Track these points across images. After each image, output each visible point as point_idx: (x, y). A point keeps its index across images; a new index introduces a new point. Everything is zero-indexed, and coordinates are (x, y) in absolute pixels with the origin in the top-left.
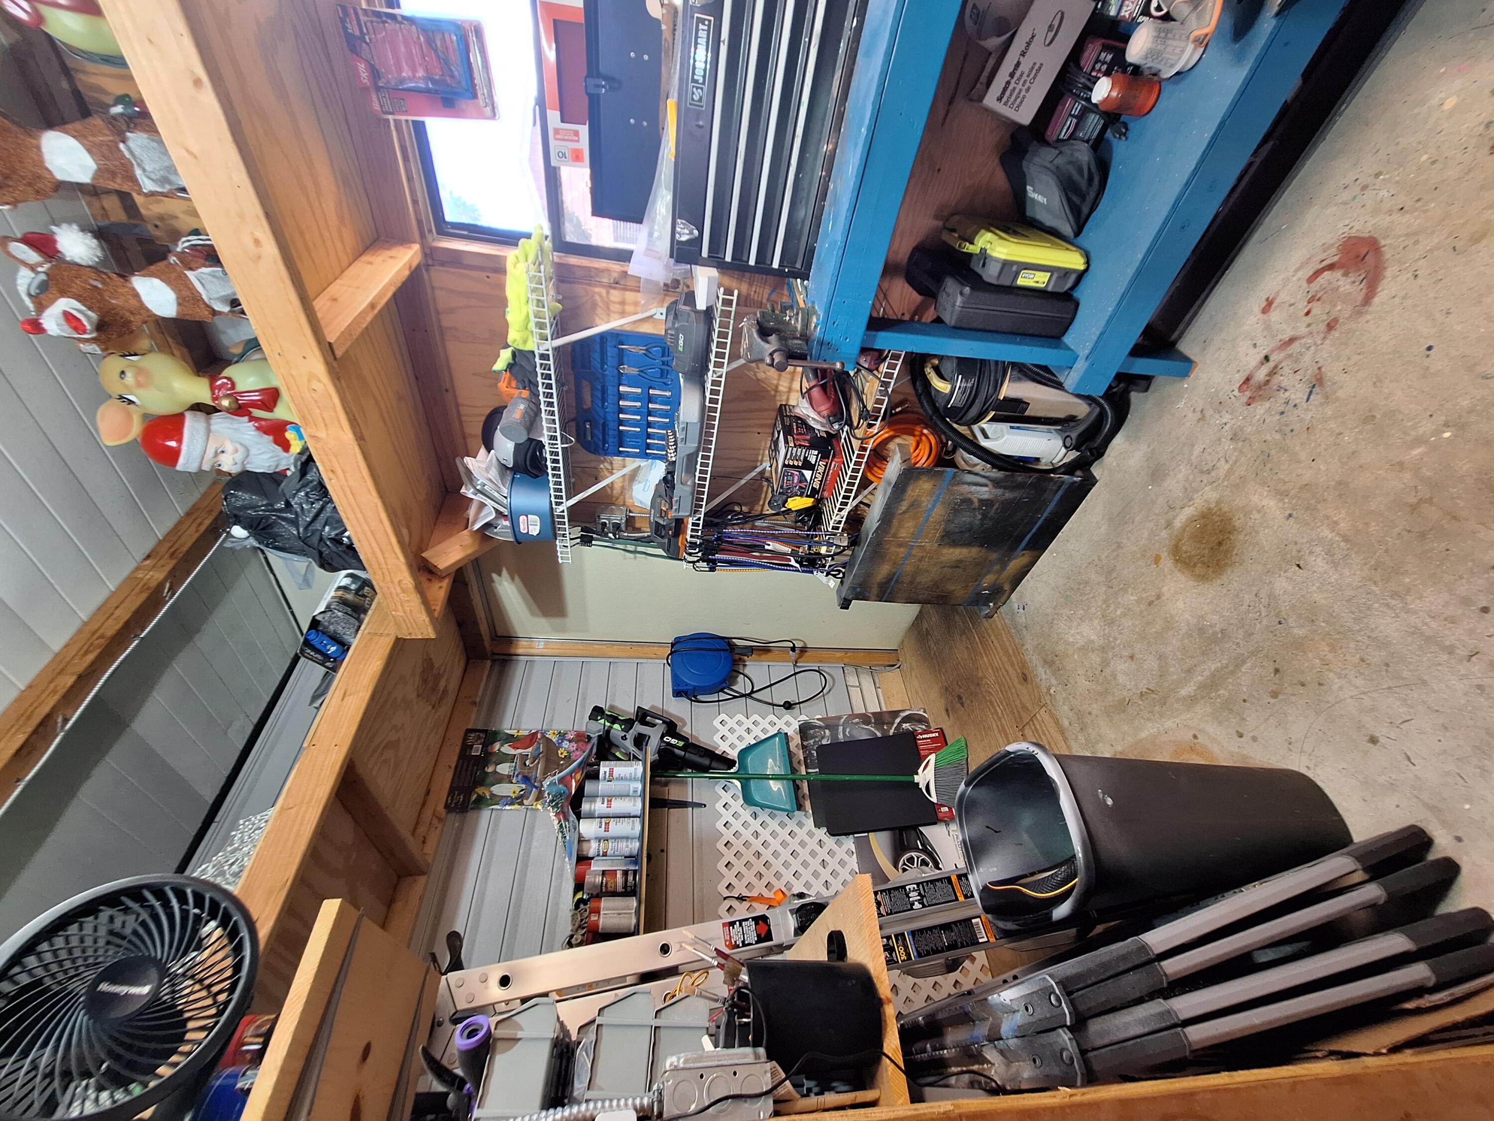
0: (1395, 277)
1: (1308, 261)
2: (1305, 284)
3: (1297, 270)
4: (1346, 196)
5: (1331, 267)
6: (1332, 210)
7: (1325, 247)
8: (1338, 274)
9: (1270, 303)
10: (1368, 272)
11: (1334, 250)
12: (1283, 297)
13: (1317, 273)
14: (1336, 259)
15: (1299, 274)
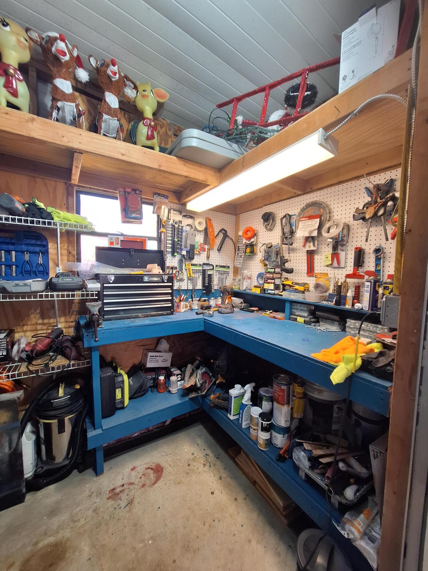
0: (162, 481)
1: (149, 463)
2: (144, 469)
3: (145, 464)
4: (163, 454)
5: (152, 469)
6: (159, 455)
7: (154, 463)
8: (152, 472)
9: (134, 468)
10: (158, 476)
11: (154, 465)
12: (138, 469)
13: (148, 468)
14: (154, 467)
15: (145, 465)
